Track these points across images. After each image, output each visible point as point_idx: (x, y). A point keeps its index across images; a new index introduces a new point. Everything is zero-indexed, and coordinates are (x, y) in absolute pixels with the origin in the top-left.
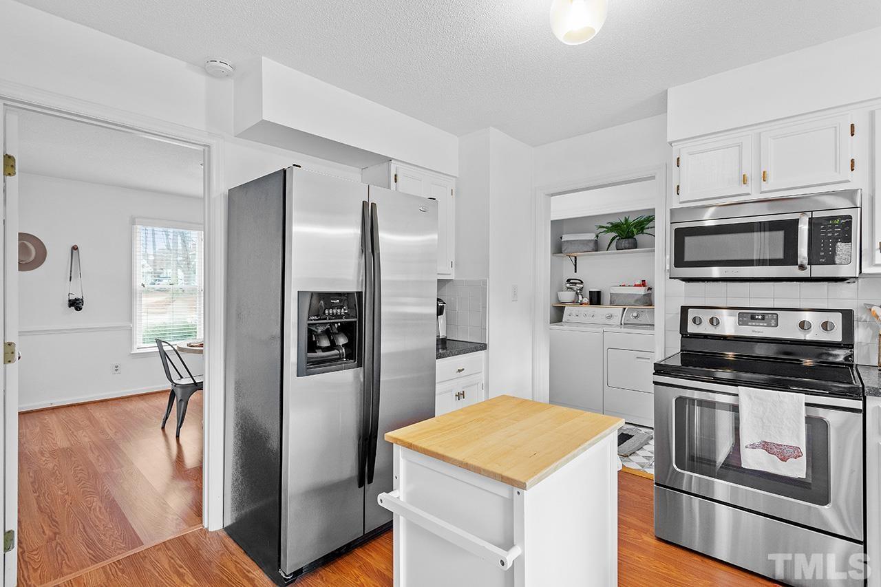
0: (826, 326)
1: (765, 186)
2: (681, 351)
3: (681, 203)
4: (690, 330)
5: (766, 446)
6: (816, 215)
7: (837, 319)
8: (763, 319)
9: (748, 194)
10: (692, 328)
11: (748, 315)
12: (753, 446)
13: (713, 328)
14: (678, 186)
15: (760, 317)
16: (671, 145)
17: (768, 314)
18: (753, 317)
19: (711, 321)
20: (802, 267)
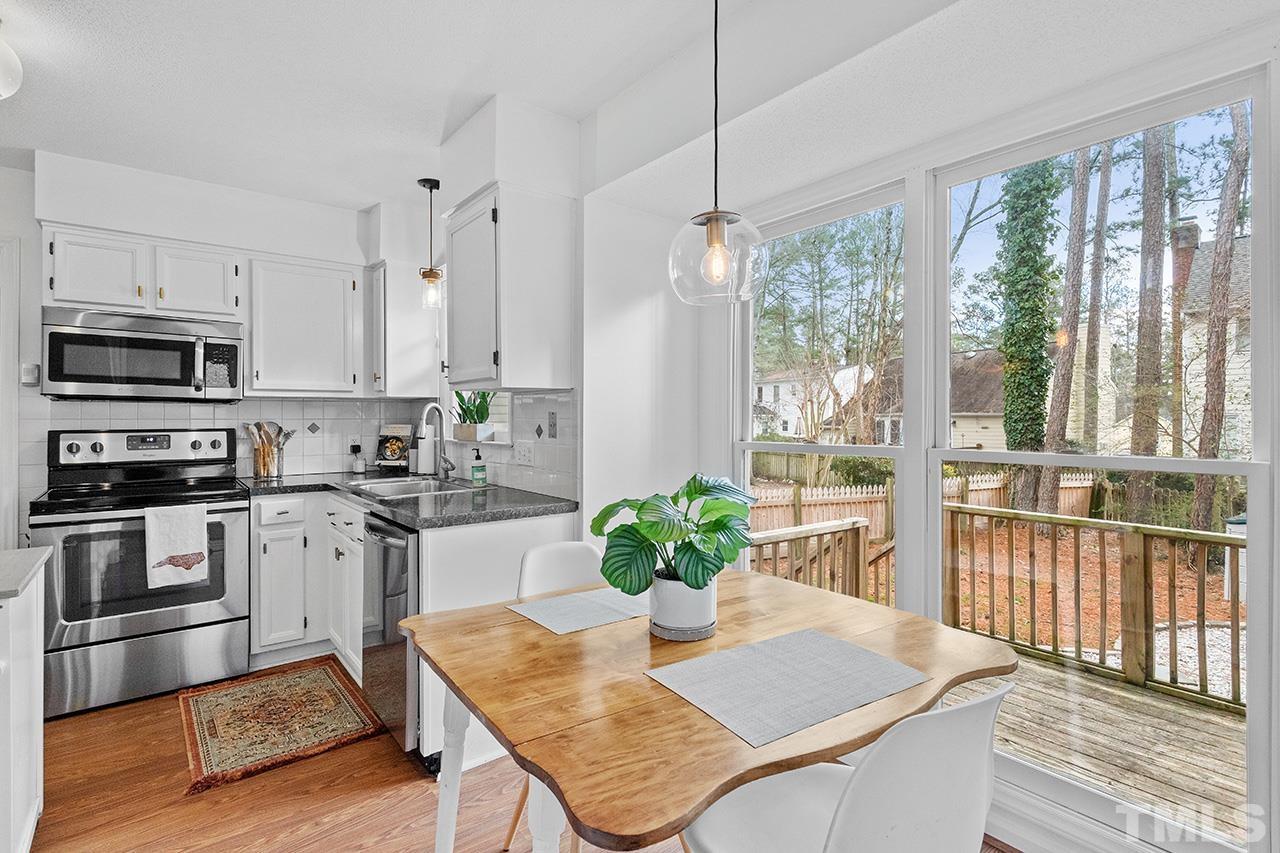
0: (214, 445)
1: (161, 303)
2: (49, 489)
3: (56, 300)
4: (62, 461)
5: (173, 561)
6: (209, 341)
7: (222, 437)
8: (155, 441)
9: (143, 307)
10: (65, 458)
11: (138, 438)
12: (160, 564)
13: (94, 455)
14: (52, 279)
15: (152, 439)
16: (39, 223)
17: (161, 438)
18: (143, 440)
19: (94, 448)
20: (198, 388)
